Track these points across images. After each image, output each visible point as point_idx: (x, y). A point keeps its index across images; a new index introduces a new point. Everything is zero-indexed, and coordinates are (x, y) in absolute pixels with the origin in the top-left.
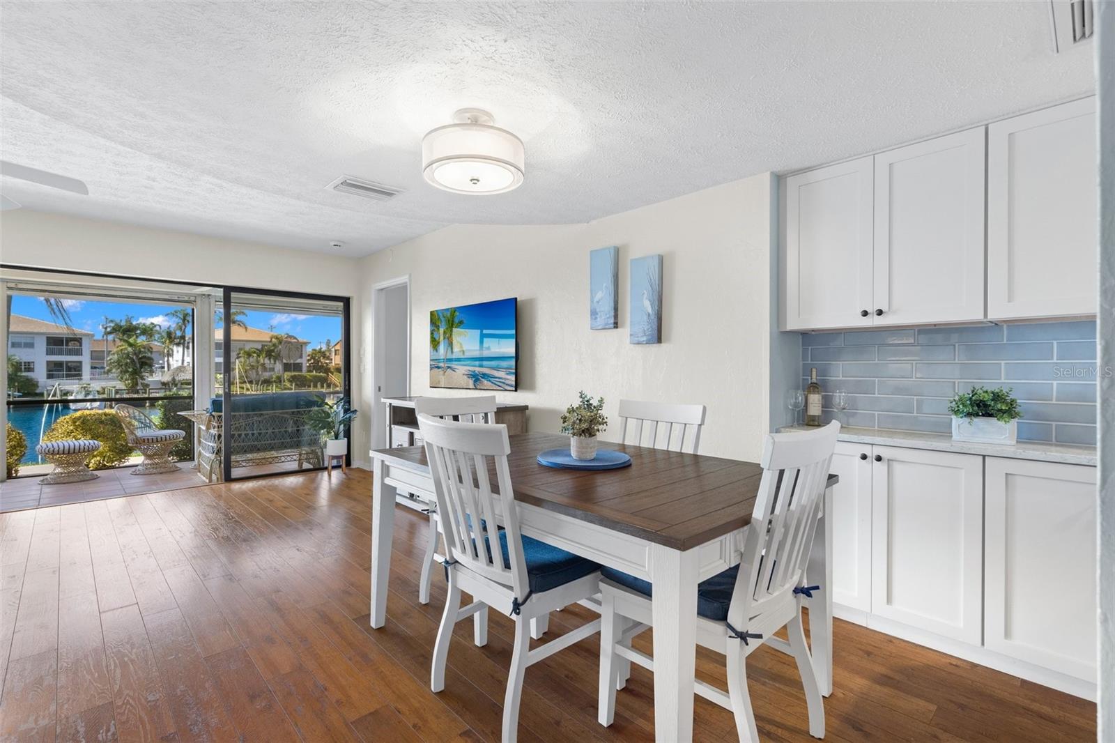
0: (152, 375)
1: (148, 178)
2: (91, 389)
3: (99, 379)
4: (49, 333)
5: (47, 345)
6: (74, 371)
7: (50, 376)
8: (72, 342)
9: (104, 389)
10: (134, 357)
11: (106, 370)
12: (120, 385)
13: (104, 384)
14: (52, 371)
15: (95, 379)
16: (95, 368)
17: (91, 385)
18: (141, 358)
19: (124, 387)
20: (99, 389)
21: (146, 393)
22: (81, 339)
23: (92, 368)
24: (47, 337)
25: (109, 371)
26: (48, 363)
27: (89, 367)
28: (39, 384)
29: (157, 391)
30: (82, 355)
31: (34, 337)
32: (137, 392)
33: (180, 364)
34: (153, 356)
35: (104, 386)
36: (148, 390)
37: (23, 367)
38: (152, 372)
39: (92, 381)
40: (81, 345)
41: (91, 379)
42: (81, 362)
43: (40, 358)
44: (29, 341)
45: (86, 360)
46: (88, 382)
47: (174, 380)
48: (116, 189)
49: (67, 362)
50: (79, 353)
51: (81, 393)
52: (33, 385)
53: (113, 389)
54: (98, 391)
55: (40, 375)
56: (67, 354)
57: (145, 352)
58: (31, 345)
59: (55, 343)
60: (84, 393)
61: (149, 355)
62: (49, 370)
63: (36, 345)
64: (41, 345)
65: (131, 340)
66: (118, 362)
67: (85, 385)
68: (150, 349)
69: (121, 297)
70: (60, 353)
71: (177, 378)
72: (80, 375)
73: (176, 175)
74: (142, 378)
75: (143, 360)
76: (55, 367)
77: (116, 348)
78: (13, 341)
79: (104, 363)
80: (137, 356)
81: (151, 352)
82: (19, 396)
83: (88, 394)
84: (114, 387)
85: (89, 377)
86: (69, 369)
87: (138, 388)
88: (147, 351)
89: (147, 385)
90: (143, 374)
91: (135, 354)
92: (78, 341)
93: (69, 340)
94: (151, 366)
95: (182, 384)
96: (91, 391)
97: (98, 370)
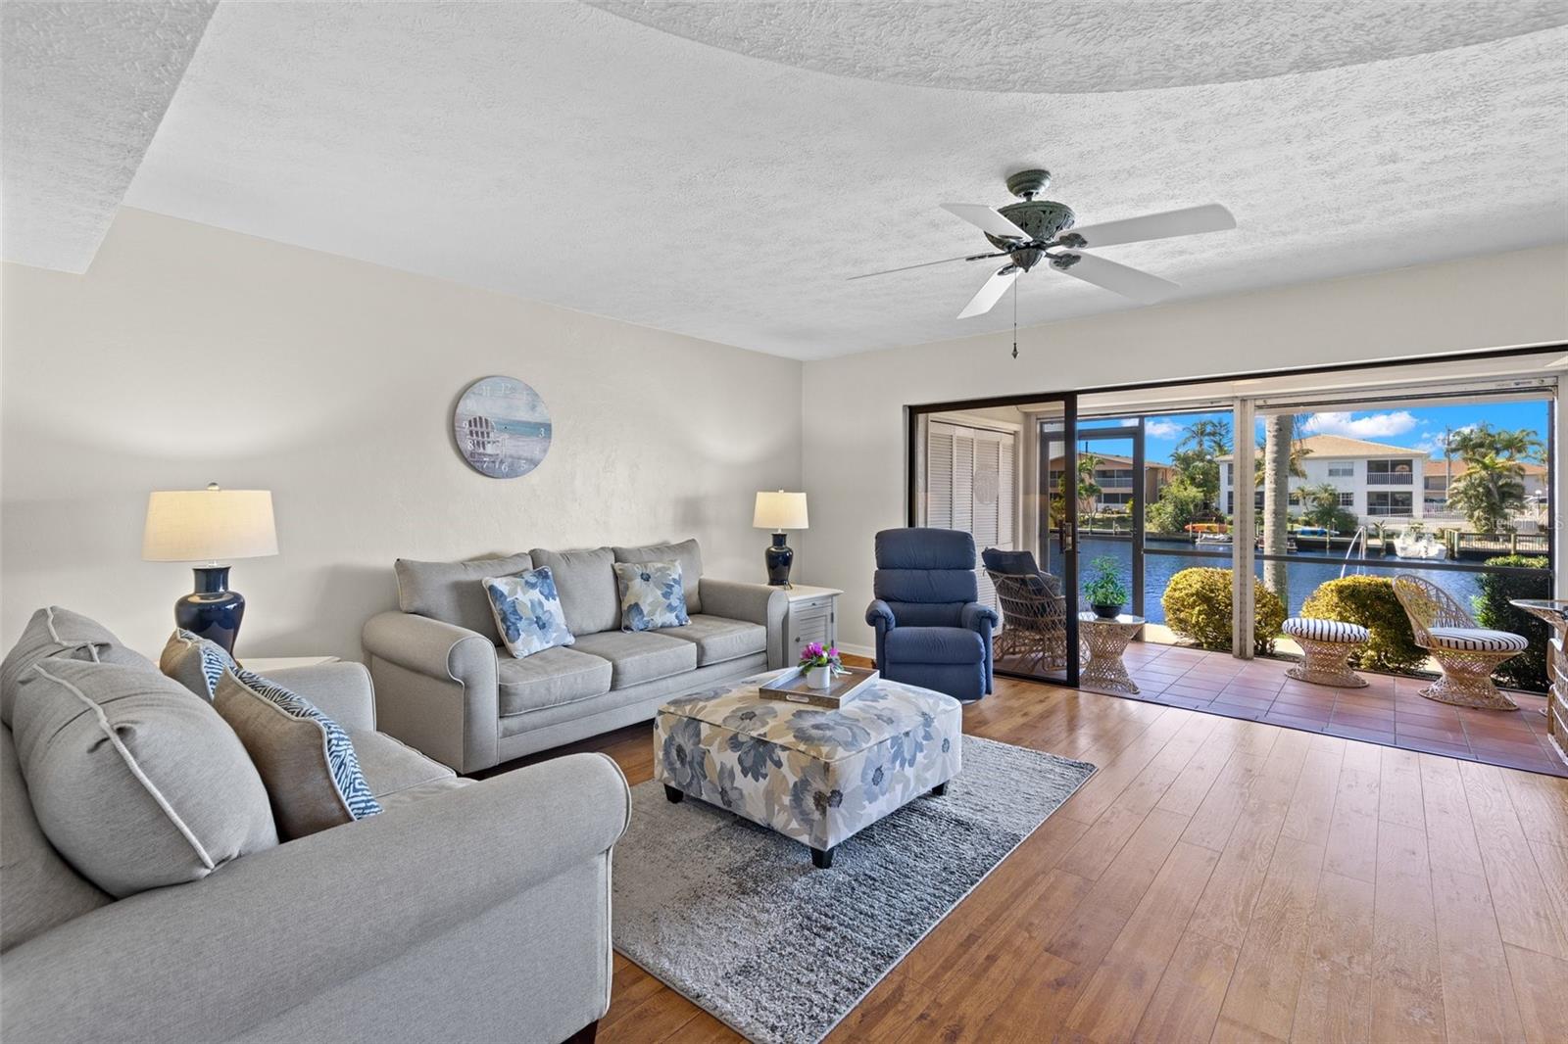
0: (1523, 513)
1: (1383, 160)
2: (1424, 531)
3: (1436, 517)
4: (1370, 457)
5: (1369, 471)
6: (1400, 505)
7: (1371, 512)
8: (1401, 466)
9: (1443, 532)
10: (1491, 486)
11: (1448, 503)
12: (1468, 527)
13: (1443, 524)
14: (1375, 505)
15: (1430, 517)
16: (1432, 501)
18: (1502, 486)
19: (1474, 531)
20: (1435, 530)
21: (1509, 541)
22: (1411, 461)
23: (1426, 501)
24: (1369, 462)
25: (1452, 506)
26: (1370, 494)
27: (1422, 499)
28: (1359, 521)
29: (1531, 538)
31: (1353, 463)
32: (1496, 539)
34: (1526, 483)
35: (1442, 527)
36: (1512, 536)
37: (1341, 499)
38: (1521, 508)
39: (1425, 520)
40: (1411, 470)
41: (1424, 517)
42: (1411, 493)
43: (1359, 488)
44: (1347, 467)
45: (1417, 489)
46: (1421, 521)
48: (1338, 209)
49: (1393, 494)
50: (1408, 480)
52: (1352, 522)
53: (1456, 533)
54: (1434, 535)
55: (1359, 509)
56: (1393, 483)
57: (1509, 477)
58: (1349, 473)
59: (1379, 468)
61: (1517, 480)
62: (1370, 504)
63: (1355, 473)
64: (1361, 471)
65: (1487, 460)
66: (1465, 492)
68: (1520, 471)
69: (1408, 397)
70: (1384, 481)
73: (1434, 122)
74: (1505, 517)
75: (1506, 489)
76: (1378, 499)
77: (1462, 473)
78: (1331, 468)
79: (1444, 494)
80: (1496, 483)
81: (1522, 477)
82: (1336, 535)
84: (1458, 530)
85: (1421, 514)
86: (1395, 502)
88: (1513, 474)
89: (1512, 530)
90: (1507, 511)
91: (1492, 480)
92: (1406, 464)
93: (1395, 464)
94: (1520, 498)
96: (1424, 534)
97: (1435, 504)
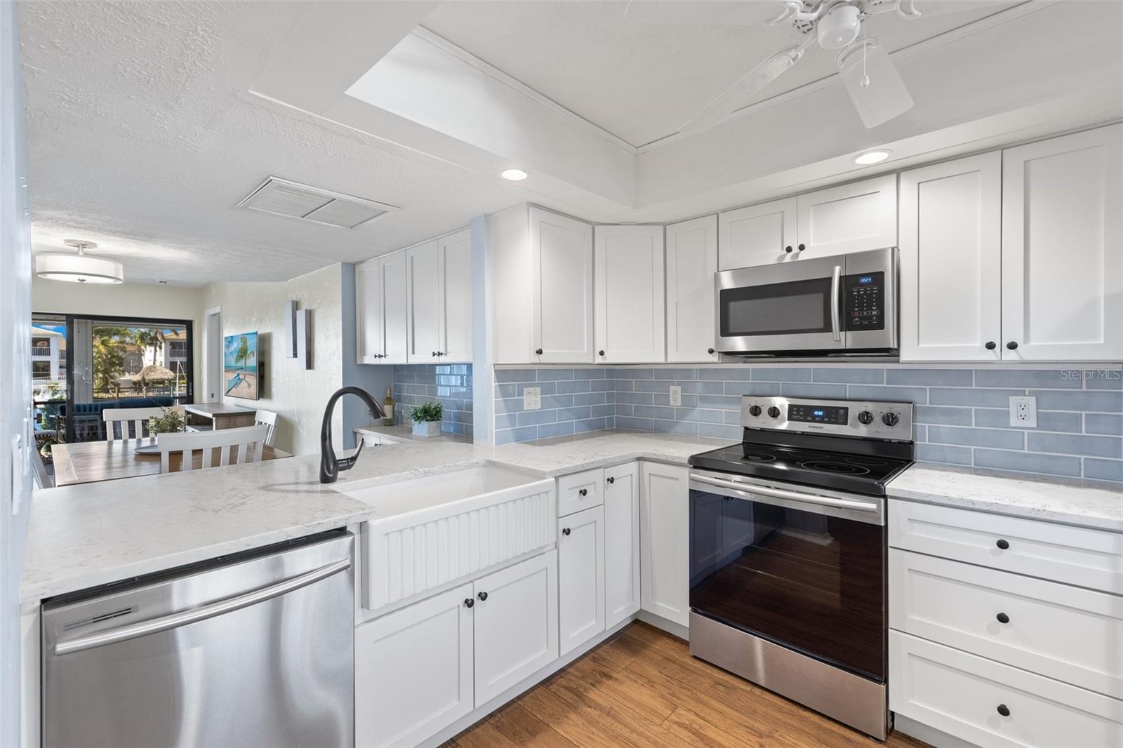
17: (59, 385)
30: (49, 355)
33: (152, 364)
47: (144, 379)
51: (48, 392)
60: (51, 392)
67: (52, 385)
71: (147, 378)
72: (49, 375)
83: (56, 393)
87: (109, 387)
95: (154, 383)
